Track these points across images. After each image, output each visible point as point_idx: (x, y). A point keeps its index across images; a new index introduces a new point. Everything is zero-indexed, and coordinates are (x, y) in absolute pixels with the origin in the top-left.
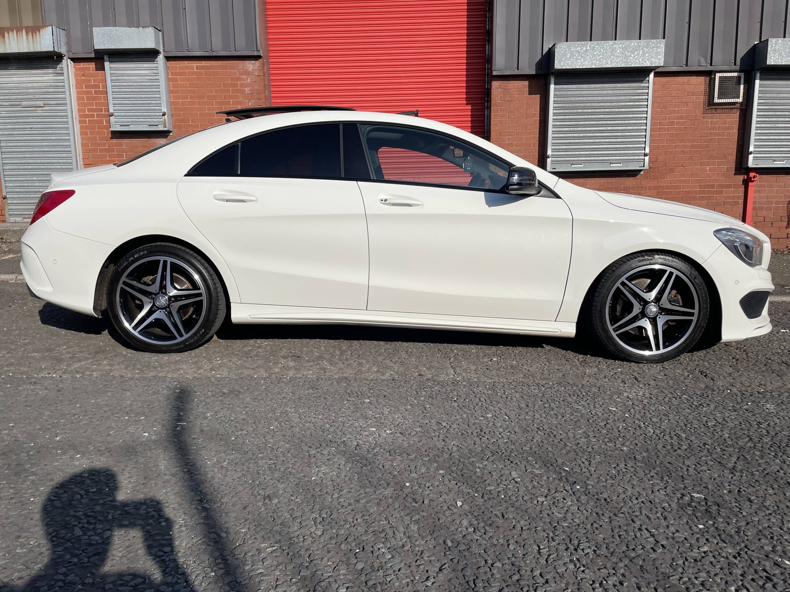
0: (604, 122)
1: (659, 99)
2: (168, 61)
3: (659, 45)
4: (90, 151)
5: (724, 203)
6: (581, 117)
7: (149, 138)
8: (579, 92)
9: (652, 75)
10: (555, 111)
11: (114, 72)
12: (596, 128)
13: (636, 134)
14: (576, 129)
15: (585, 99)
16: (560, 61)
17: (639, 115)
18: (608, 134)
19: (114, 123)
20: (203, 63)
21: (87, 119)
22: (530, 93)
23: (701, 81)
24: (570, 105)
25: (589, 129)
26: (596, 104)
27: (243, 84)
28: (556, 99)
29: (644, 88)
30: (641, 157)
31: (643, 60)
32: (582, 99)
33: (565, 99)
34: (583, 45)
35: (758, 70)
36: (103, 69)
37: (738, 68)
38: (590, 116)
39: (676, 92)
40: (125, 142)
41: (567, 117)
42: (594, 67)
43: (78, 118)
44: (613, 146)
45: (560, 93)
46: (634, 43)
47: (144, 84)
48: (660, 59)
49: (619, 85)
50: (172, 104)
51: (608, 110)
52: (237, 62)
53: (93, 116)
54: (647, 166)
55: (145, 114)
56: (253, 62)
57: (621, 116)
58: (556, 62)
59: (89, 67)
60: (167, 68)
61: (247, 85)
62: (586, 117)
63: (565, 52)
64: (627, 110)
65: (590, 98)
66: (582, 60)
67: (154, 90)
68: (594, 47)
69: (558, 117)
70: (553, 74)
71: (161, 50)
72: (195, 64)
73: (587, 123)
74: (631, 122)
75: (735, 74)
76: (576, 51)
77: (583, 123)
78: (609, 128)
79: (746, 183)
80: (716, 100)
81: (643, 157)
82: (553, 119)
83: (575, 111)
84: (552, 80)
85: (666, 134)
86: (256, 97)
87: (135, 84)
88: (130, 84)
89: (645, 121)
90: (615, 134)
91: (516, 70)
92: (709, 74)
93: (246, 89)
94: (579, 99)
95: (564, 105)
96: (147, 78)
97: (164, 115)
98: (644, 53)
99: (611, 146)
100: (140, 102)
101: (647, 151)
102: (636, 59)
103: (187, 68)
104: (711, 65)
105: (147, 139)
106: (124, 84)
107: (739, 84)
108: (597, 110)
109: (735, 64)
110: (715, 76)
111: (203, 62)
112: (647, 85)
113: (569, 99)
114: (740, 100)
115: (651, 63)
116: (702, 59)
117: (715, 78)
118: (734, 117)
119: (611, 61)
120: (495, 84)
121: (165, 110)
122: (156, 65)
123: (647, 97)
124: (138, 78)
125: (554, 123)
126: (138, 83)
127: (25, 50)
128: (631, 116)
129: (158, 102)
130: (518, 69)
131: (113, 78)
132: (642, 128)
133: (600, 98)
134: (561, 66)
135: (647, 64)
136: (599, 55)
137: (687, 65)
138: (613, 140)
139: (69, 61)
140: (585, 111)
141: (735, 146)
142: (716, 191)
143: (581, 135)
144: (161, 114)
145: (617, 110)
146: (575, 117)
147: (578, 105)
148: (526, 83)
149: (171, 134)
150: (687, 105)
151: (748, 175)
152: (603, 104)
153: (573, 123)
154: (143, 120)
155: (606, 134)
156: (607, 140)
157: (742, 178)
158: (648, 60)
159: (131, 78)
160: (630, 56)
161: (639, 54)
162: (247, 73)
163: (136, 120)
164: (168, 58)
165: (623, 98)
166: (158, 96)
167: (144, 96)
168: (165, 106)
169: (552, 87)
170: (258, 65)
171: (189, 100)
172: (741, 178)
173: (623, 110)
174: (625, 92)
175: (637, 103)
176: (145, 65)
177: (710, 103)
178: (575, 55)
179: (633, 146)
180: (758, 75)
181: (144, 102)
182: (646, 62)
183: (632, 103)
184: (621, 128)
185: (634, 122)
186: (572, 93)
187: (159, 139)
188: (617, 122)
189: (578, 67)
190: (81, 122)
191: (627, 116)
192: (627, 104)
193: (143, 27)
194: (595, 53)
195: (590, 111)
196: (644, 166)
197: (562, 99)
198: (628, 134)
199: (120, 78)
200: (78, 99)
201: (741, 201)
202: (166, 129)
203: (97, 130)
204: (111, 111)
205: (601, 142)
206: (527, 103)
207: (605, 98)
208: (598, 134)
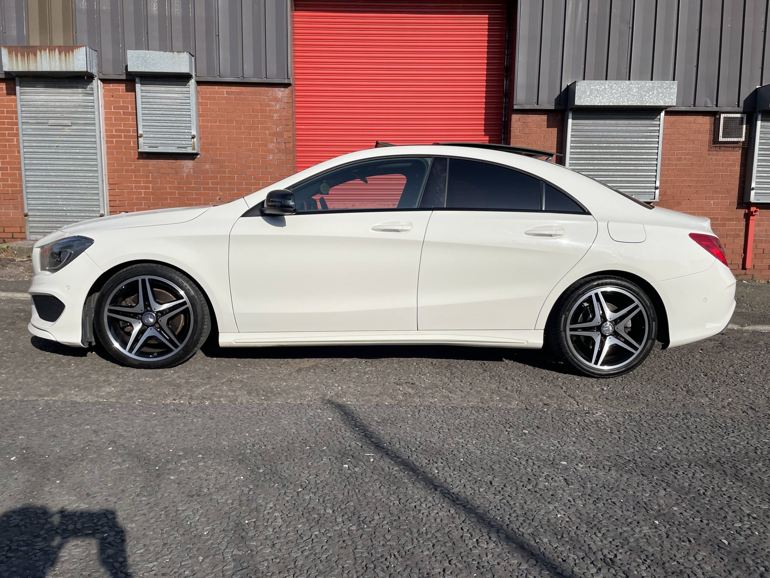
0: (618, 156)
1: (668, 136)
2: (198, 85)
3: (672, 86)
4: (115, 171)
5: (727, 235)
6: (596, 151)
7: (176, 160)
8: (595, 128)
9: (663, 114)
10: (572, 145)
11: (145, 94)
12: (610, 162)
13: (648, 168)
14: (591, 162)
15: (600, 134)
16: (580, 98)
17: (650, 151)
18: (622, 168)
19: (143, 145)
20: (234, 89)
21: (114, 140)
22: (548, 127)
23: (706, 121)
24: (586, 139)
25: (604, 162)
26: (610, 139)
27: (272, 109)
28: (573, 133)
29: (655, 126)
30: (651, 190)
31: (657, 99)
32: (597, 134)
33: (582, 133)
34: (602, 84)
35: (759, 112)
36: (134, 90)
37: (741, 110)
38: (605, 150)
39: (683, 130)
40: (152, 163)
41: (583, 150)
42: (611, 104)
43: (105, 139)
44: (626, 179)
45: (578, 127)
46: (649, 83)
47: (174, 107)
48: (672, 99)
49: (632, 122)
50: (200, 128)
51: (621, 145)
52: (266, 88)
53: (120, 137)
54: (657, 199)
55: (174, 136)
56: (283, 89)
57: (634, 151)
58: (576, 99)
59: (119, 89)
60: (198, 92)
61: (276, 112)
62: (601, 151)
63: (585, 90)
64: (639, 145)
65: (605, 134)
66: (601, 97)
67: (184, 113)
68: (612, 86)
69: (575, 150)
70: (571, 109)
71: (194, 75)
72: (225, 89)
73: (602, 156)
74: (643, 157)
75: (739, 115)
76: (595, 89)
77: (599, 156)
78: (622, 162)
79: (747, 217)
80: (721, 139)
81: (654, 190)
82: (571, 152)
83: (591, 145)
84: (570, 115)
85: (674, 169)
86: (284, 123)
87: (166, 107)
88: (161, 106)
89: (656, 157)
90: (628, 168)
91: (536, 105)
92: (715, 115)
93: (275, 115)
94: (595, 133)
95: (581, 139)
96: (177, 101)
97: (193, 137)
98: (658, 93)
99: (624, 179)
100: (170, 124)
101: (658, 184)
102: (651, 99)
104: (717, 106)
105: (174, 161)
106: (155, 106)
107: (742, 124)
108: (612, 145)
109: (738, 106)
110: (720, 117)
111: (234, 87)
112: (658, 123)
113: (585, 134)
114: (743, 139)
115: (664, 103)
116: (709, 101)
117: (720, 118)
118: (737, 155)
119: (628, 100)
120: (515, 117)
121: (194, 132)
122: (188, 89)
123: (658, 134)
124: (169, 101)
125: (571, 156)
126: (168, 106)
127: (57, 69)
128: (643, 151)
129: (188, 125)
130: (538, 104)
131: (144, 100)
132: (653, 162)
133: (615, 134)
134: (581, 103)
135: (661, 103)
136: (616, 94)
137: (694, 106)
138: (626, 173)
139: (99, 81)
140: (600, 145)
141: (737, 182)
142: (720, 224)
143: (596, 168)
144: (191, 137)
145: (630, 145)
146: (591, 150)
147: (594, 139)
148: (545, 117)
149: (199, 156)
150: (693, 143)
151: (749, 209)
152: (617, 139)
153: (589, 156)
154: (172, 142)
155: (619, 168)
156: (621, 173)
157: (744, 212)
158: (661, 99)
159: (162, 100)
160: (646, 96)
161: (653, 93)
162: (276, 100)
163: (165, 142)
164: (199, 83)
165: (636, 134)
166: (188, 119)
167: (174, 119)
168: (195, 129)
169: (570, 121)
170: (287, 93)
171: (218, 124)
172: (742, 212)
173: (636, 145)
174: (637, 128)
175: (649, 140)
176: (176, 89)
177: (715, 141)
178: (594, 93)
179: (645, 179)
180: (760, 117)
181: (174, 124)
182: (660, 102)
183: (644, 140)
184: (634, 162)
185: (646, 157)
186: (588, 128)
187: (186, 161)
188: (630, 156)
189: (597, 104)
190: (107, 142)
191: (640, 151)
192: (639, 140)
193: (178, 52)
194: (613, 92)
195: (605, 145)
196: (654, 199)
197: (579, 133)
198: (641, 168)
199: (151, 100)
200: (106, 119)
201: (743, 234)
202: (195, 152)
203: (124, 150)
204: (140, 132)
205: (614, 175)
206: (544, 136)
207: (619, 134)
208: (612, 168)
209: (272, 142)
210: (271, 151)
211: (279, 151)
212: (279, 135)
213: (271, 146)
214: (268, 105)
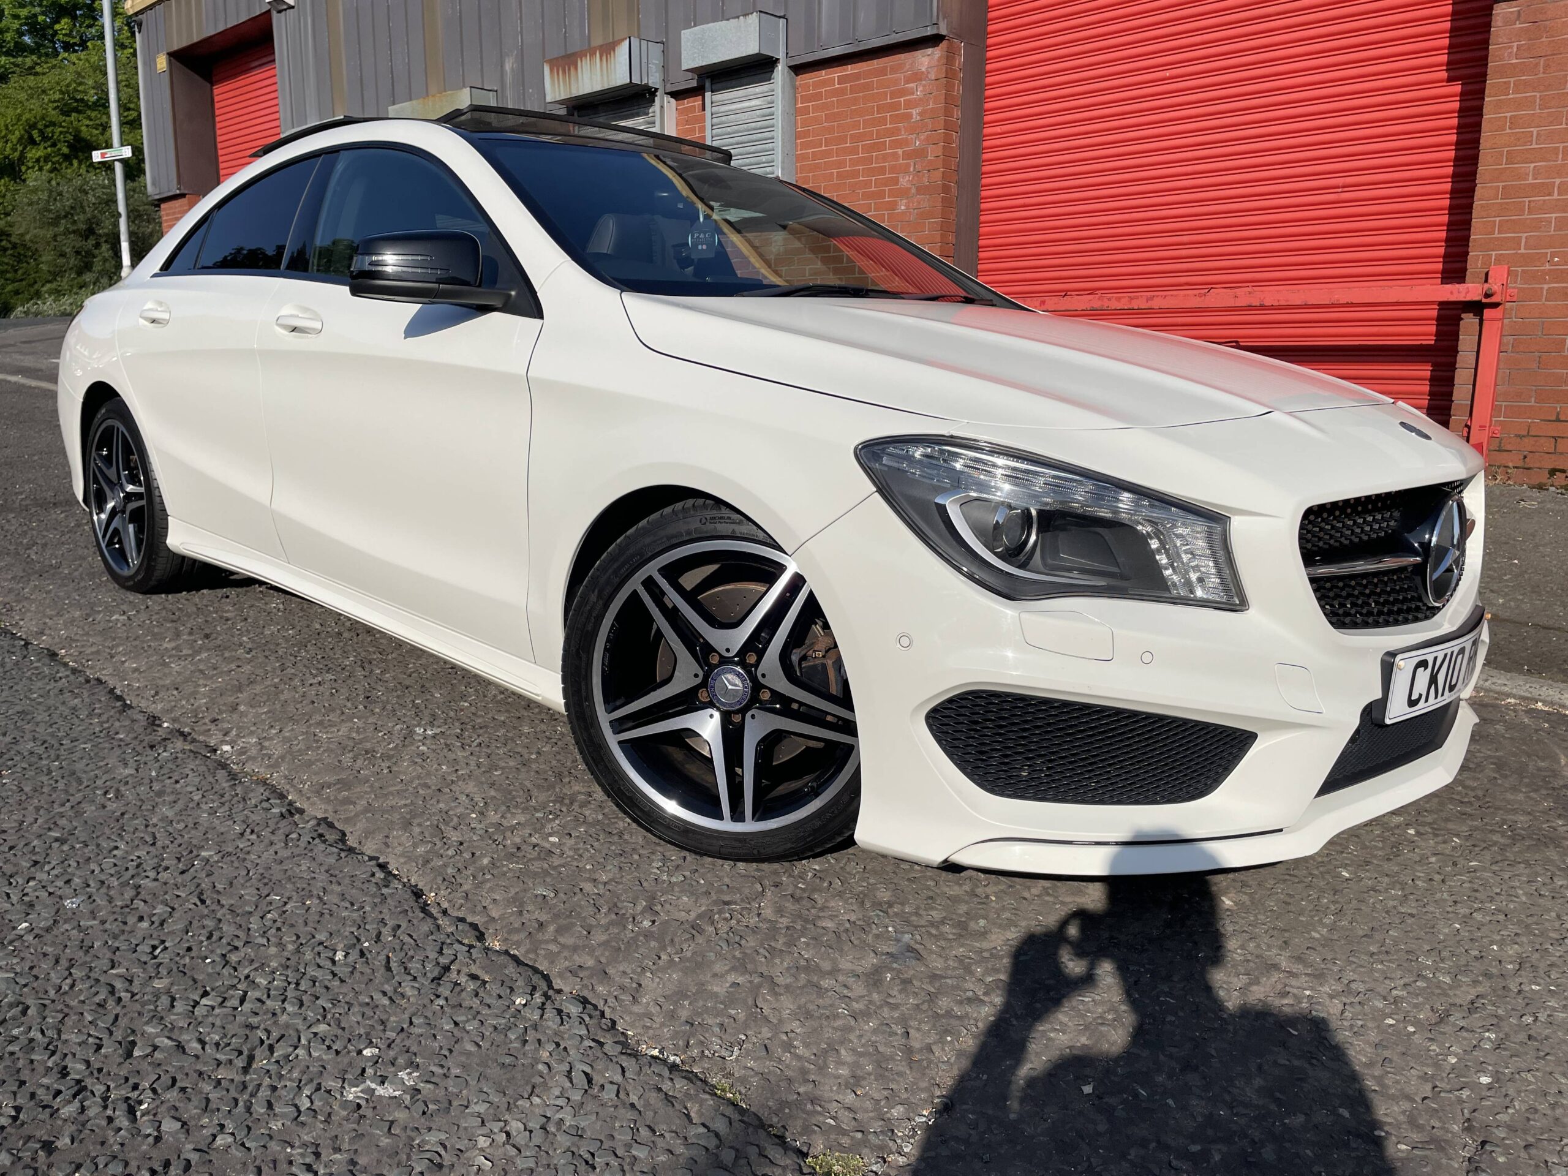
2: (791, 75)
11: (717, 109)
20: (850, 69)
27: (909, 100)
36: (704, 106)
47: (754, 126)
50: (797, 160)
52: (902, 56)
56: (930, 51)
59: (694, 108)
60: (794, 89)
61: (916, 104)
67: (766, 135)
71: (782, 57)
72: (834, 74)
86: (930, 127)
87: (743, 127)
88: (737, 128)
93: (914, 111)
96: (758, 113)
103: (825, 83)
111: (848, 67)
122: (772, 87)
124: (747, 115)
126: (746, 126)
127: (599, 87)
129: (770, 158)
131: (714, 121)
139: (666, 96)
159: (738, 117)
162: (917, 77)
164: (798, 69)
166: (771, 146)
168: (780, 164)
170: (937, 56)
171: (823, 148)
176: (757, 90)
193: (745, 15)
199: (723, 118)
209: (906, 171)
210: (904, 193)
211: (919, 190)
212: (920, 153)
213: (904, 181)
214: (903, 92)
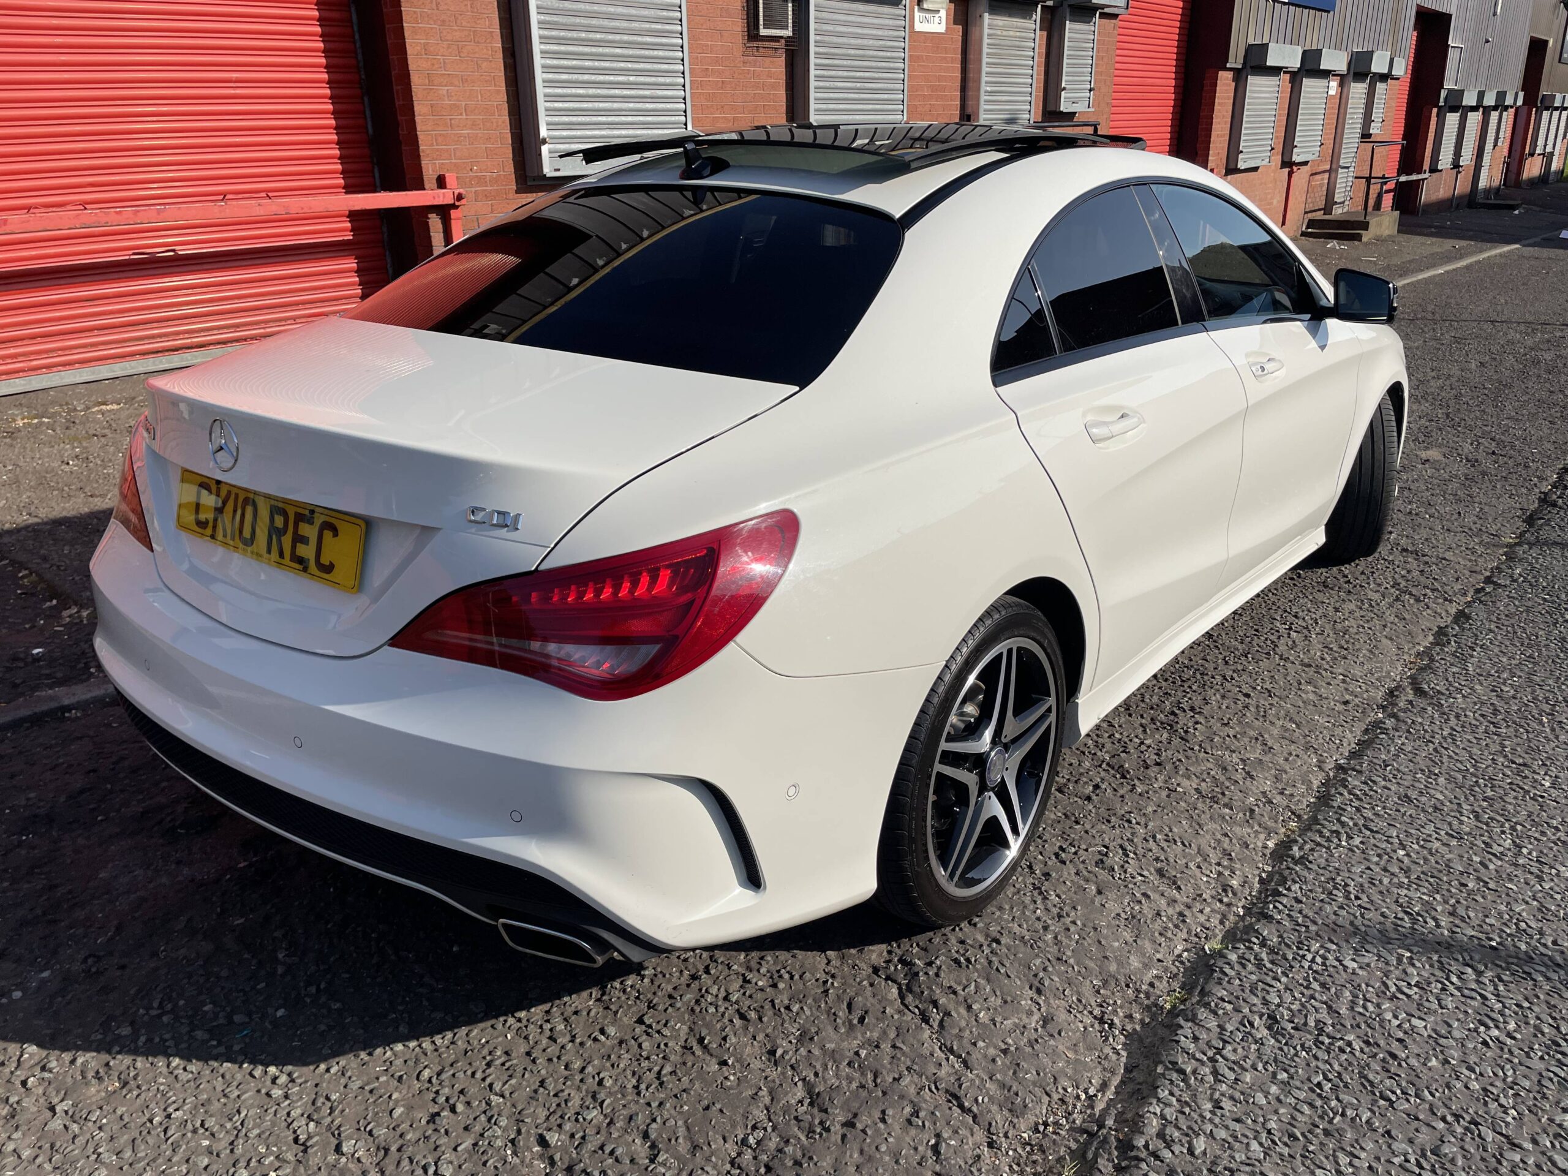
0: (622, 64)
6: (585, 50)
10: (541, 32)
13: (671, 93)
14: (580, 77)
15: (588, 6)
17: (671, 54)
18: (631, 92)
26: (606, 22)
28: (539, 3)
32: (583, 6)
38: (601, 50)
41: (563, 48)
51: (626, 38)
57: (647, 53)
62: (594, 50)
64: (654, 40)
65: (595, 7)
69: (548, 47)
73: (596, 64)
74: (663, 67)
77: (591, 64)
78: (631, 79)
80: (763, 32)
82: (541, 52)
83: (575, 35)
89: (681, 68)
90: (642, 92)
94: (579, 6)
108: (610, 37)
114: (789, 33)
118: (776, 67)
123: (679, 14)
125: (543, 62)
132: (678, 81)
133: (612, 9)
138: (640, 106)
140: (591, 36)
145: (639, 39)
146: (576, 49)
147: (578, 20)
150: (721, 36)
152: (617, 24)
153: (574, 62)
155: (628, 92)
156: (631, 106)
165: (646, 12)
173: (649, 39)
175: (667, 27)
177: (752, 34)
183: (659, 26)
184: (649, 79)
185: (666, 66)
188: (642, 65)
191: (656, 53)
192: (652, 26)
195: (598, 36)
198: (661, 93)
205: (622, 110)
207: (619, 10)
